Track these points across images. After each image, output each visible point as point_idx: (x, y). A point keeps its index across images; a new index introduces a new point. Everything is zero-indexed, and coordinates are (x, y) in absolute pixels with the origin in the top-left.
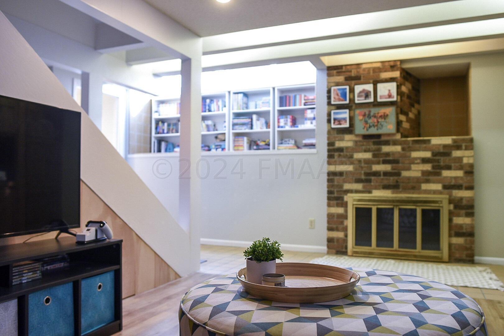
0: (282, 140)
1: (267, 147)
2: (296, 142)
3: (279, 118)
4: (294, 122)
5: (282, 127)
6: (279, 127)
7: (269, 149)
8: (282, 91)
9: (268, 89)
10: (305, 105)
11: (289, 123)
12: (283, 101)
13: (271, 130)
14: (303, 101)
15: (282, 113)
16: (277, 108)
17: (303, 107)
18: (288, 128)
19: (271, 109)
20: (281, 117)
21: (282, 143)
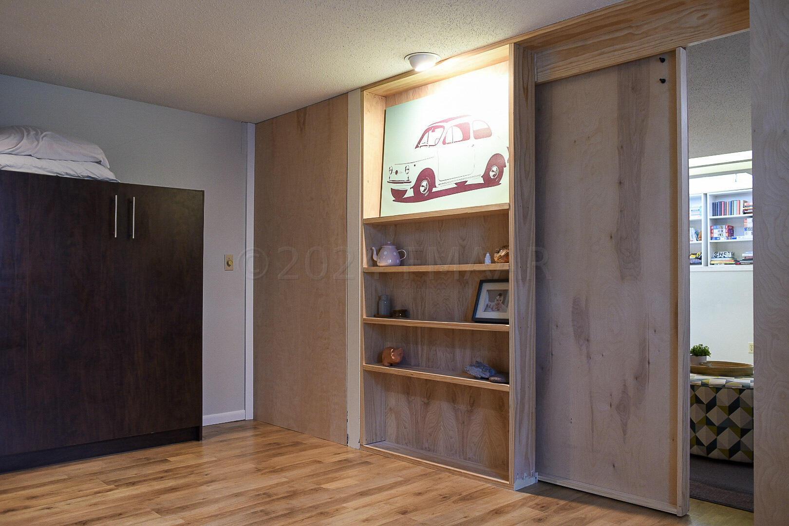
0: (716, 253)
1: (699, 261)
2: (733, 254)
3: (712, 228)
4: (731, 232)
5: (716, 238)
6: (712, 238)
7: (701, 263)
8: (716, 197)
9: (700, 195)
10: (745, 213)
11: (725, 234)
12: (717, 208)
13: (703, 242)
14: (742, 209)
15: (715, 222)
16: (710, 216)
17: (742, 215)
18: (723, 239)
19: (702, 218)
20: (715, 227)
21: (716, 257)
